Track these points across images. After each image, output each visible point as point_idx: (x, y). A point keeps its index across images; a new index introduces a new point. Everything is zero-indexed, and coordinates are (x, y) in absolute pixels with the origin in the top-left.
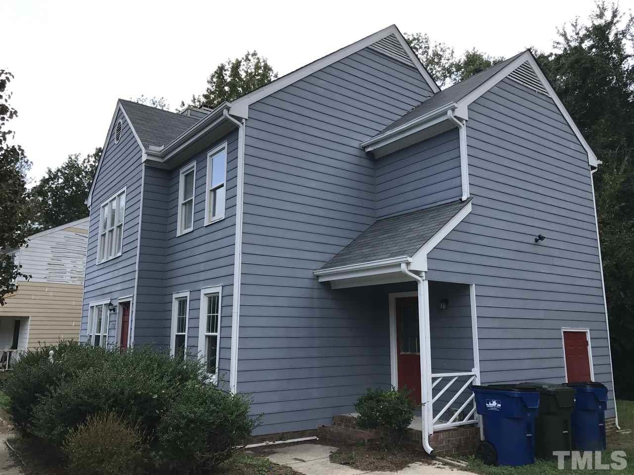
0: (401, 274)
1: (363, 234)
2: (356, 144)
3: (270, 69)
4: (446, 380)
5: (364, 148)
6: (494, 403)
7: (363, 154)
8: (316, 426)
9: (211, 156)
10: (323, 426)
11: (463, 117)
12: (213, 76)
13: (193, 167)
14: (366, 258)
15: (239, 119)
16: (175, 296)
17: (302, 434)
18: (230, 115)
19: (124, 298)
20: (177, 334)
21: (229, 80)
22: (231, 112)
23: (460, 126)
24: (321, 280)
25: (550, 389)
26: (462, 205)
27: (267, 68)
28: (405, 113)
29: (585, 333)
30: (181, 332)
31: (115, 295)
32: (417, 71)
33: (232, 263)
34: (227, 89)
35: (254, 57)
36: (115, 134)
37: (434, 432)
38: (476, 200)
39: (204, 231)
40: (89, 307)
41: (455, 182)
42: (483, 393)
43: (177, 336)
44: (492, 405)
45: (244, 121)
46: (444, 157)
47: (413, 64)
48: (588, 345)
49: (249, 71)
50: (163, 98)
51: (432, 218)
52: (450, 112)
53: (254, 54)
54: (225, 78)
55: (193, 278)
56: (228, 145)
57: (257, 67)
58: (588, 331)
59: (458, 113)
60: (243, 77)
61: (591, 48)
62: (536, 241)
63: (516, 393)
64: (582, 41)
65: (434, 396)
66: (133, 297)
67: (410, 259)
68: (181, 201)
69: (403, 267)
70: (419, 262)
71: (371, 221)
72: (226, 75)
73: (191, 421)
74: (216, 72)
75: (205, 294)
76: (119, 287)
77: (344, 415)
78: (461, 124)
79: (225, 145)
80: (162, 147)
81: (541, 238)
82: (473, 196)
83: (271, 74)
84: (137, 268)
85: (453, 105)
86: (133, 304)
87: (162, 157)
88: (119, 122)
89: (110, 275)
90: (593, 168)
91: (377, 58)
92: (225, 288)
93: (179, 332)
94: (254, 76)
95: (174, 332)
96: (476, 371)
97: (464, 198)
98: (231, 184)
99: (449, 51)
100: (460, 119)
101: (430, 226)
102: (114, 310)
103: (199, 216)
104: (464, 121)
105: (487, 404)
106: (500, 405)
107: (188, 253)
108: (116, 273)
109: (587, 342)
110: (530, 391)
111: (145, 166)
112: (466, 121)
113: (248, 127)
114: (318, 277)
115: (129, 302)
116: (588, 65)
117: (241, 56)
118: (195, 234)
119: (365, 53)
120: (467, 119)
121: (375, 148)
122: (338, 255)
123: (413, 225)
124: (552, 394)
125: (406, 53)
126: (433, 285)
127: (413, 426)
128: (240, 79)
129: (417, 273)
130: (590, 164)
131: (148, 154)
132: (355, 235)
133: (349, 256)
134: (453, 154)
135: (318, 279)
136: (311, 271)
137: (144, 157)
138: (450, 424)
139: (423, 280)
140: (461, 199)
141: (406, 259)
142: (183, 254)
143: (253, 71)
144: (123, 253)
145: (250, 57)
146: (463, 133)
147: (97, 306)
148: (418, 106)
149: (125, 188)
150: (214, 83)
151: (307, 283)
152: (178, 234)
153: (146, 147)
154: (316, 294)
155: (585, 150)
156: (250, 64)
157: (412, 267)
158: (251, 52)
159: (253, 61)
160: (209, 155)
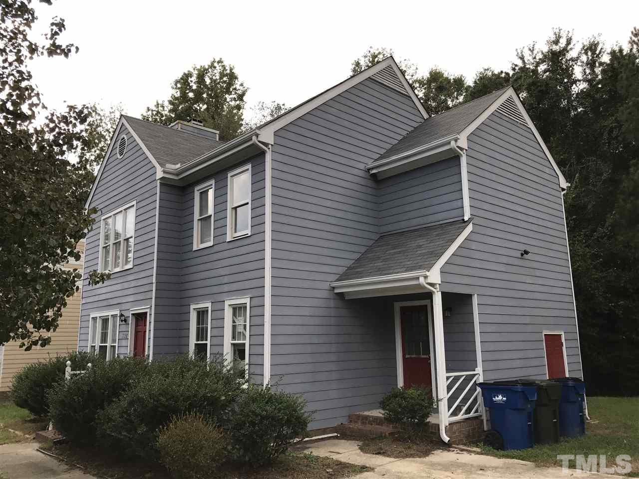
0: (420, 286)
1: (370, 249)
2: (362, 166)
3: (236, 78)
4: (456, 379)
5: (369, 170)
6: (500, 397)
7: (368, 176)
8: (335, 423)
9: (232, 176)
10: (342, 424)
11: (463, 147)
12: (177, 82)
13: (212, 185)
14: (380, 271)
15: (266, 145)
16: (192, 307)
17: (324, 431)
18: (259, 142)
19: (139, 309)
20: (196, 342)
21: (194, 87)
22: (260, 139)
23: (461, 155)
24: (337, 291)
25: (542, 384)
26: (464, 225)
27: (232, 77)
28: (401, 137)
29: (560, 336)
30: (201, 341)
31: (124, 307)
32: (409, 98)
33: (262, 276)
34: (191, 95)
35: (220, 64)
36: (118, 149)
37: (449, 424)
38: (476, 220)
39: (226, 246)
40: (91, 319)
41: (456, 204)
42: (489, 388)
43: (196, 344)
44: (498, 398)
45: (270, 146)
46: (448, 181)
47: (407, 93)
48: (563, 346)
49: (214, 78)
50: (121, 103)
51: (437, 235)
52: (453, 143)
53: (220, 62)
54: (191, 85)
55: (215, 289)
56: (252, 167)
57: (222, 75)
58: (563, 334)
59: (460, 144)
60: (207, 83)
61: (545, 71)
62: (522, 255)
63: (519, 388)
64: (538, 64)
65: (448, 392)
66: (151, 308)
67: (428, 273)
68: (197, 216)
69: (422, 280)
70: (434, 275)
71: (376, 237)
72: (192, 81)
73: (263, 418)
74: (181, 79)
75: (230, 305)
76: (131, 299)
77: (358, 413)
78: (462, 153)
79: (249, 166)
80: (178, 166)
81: (526, 252)
82: (474, 216)
83: (236, 81)
84: (154, 281)
85: (456, 136)
86: (150, 315)
87: (177, 175)
88: (122, 137)
89: (119, 287)
90: (563, 190)
91: (377, 87)
92: (252, 299)
93: (198, 341)
94: (219, 83)
95: (193, 341)
96: (479, 370)
97: (466, 218)
98: (257, 204)
99: (414, 68)
100: (461, 149)
101: (438, 243)
102: (125, 321)
103: (219, 232)
104: (465, 150)
105: (493, 398)
106: (505, 399)
107: (208, 266)
108: (126, 285)
109: (562, 343)
110: (528, 385)
111: (160, 183)
112: (466, 150)
113: (274, 153)
114: (334, 288)
115: (146, 313)
116: (543, 88)
117: (206, 64)
118: (216, 248)
119: (367, 83)
120: (467, 149)
121: (380, 170)
122: (349, 268)
123: (421, 242)
124: (544, 388)
125: (401, 82)
126: (445, 295)
127: (431, 419)
128: (206, 86)
129: (432, 285)
130: (561, 186)
131: (164, 172)
132: (363, 249)
133: (362, 269)
134: (455, 179)
135: (333, 290)
136: (329, 283)
137: (160, 174)
138: (461, 416)
139: (438, 291)
140: (463, 220)
141: (424, 273)
142: (202, 267)
143: (218, 77)
144: (134, 266)
145: (216, 64)
146: (464, 161)
147: (100, 317)
148: (412, 132)
149: (134, 203)
150: (179, 88)
151: (325, 294)
152: (195, 248)
153: (162, 165)
154: (332, 304)
155: (557, 174)
156: (216, 71)
157: (429, 281)
158: (217, 60)
159: (219, 68)
160: (229, 175)
